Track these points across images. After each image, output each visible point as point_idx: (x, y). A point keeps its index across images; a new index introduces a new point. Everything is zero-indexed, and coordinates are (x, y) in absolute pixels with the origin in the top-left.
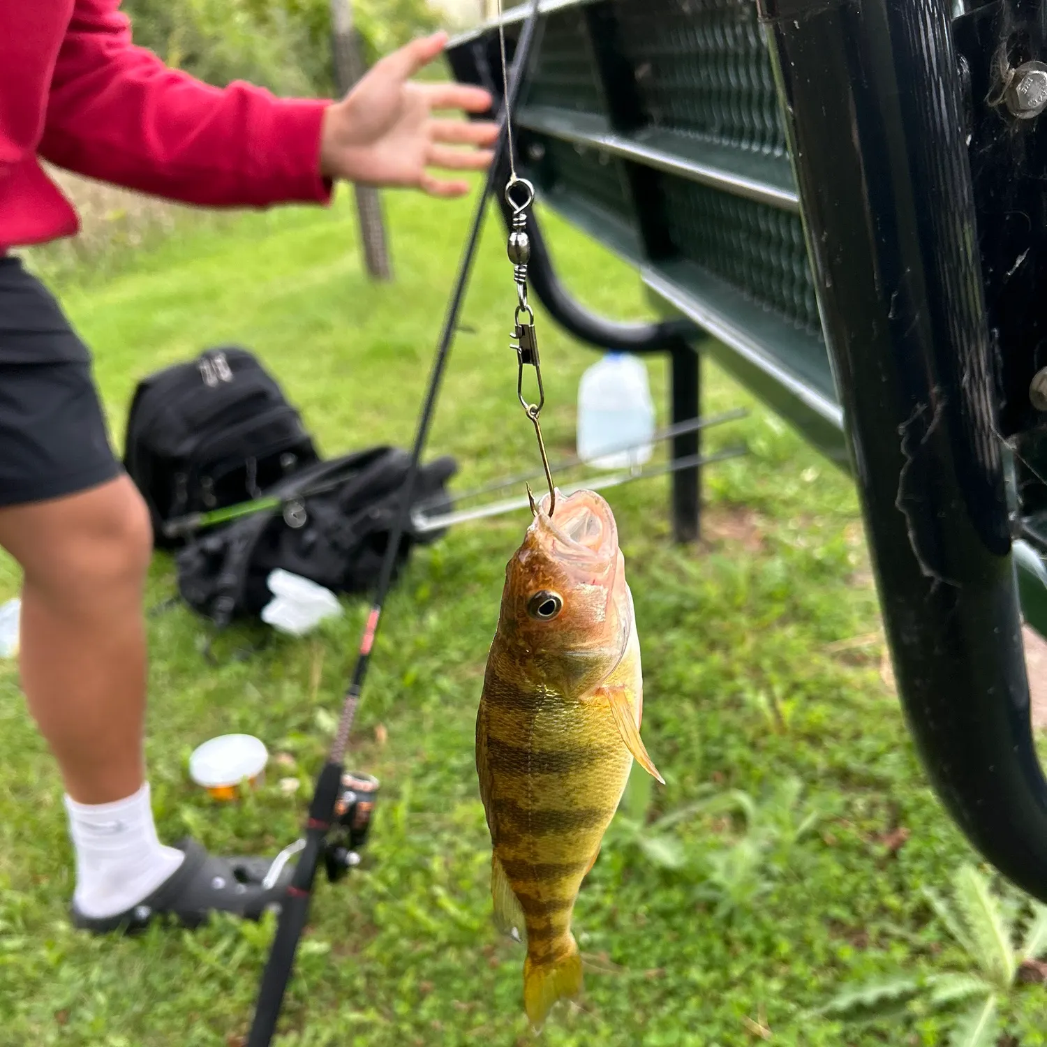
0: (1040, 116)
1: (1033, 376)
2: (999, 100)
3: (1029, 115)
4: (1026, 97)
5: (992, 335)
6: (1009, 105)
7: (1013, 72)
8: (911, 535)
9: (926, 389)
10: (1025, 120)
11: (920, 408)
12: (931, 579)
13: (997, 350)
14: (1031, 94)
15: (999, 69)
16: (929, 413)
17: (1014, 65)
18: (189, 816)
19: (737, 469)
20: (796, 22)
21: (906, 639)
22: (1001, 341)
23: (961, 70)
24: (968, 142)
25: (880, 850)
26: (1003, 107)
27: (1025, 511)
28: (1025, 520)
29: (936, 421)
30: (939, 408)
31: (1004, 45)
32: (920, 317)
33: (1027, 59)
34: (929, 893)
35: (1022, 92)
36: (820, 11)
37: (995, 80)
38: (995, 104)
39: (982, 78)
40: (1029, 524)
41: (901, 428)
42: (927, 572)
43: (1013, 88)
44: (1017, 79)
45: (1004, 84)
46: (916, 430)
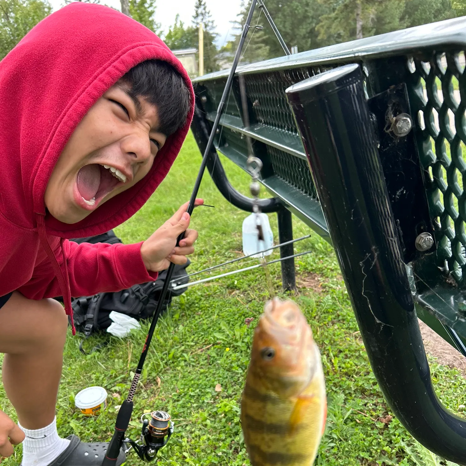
0: (407, 135)
1: (416, 238)
2: (390, 130)
3: (402, 135)
4: (401, 128)
5: (396, 223)
6: (394, 132)
7: (394, 118)
8: (369, 306)
9: (370, 247)
10: (402, 137)
11: (368, 255)
12: (380, 324)
13: (400, 228)
14: (403, 127)
15: (388, 117)
16: (372, 257)
17: (395, 116)
18: (73, 424)
19: (310, 257)
20: (302, 105)
21: (373, 349)
22: (401, 225)
23: (373, 119)
24: (378, 147)
25: (380, 425)
26: (392, 132)
27: (419, 292)
28: (420, 296)
29: (375, 260)
30: (376, 254)
31: (390, 108)
32: (364, 218)
33: (400, 113)
34: (403, 444)
35: (399, 127)
36: (311, 101)
37: (388, 122)
38: (388, 131)
39: (382, 121)
40: (421, 297)
41: (361, 264)
42: (378, 322)
43: (395, 125)
44: (396, 121)
45: (391, 123)
46: (368, 263)
